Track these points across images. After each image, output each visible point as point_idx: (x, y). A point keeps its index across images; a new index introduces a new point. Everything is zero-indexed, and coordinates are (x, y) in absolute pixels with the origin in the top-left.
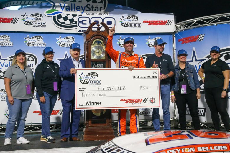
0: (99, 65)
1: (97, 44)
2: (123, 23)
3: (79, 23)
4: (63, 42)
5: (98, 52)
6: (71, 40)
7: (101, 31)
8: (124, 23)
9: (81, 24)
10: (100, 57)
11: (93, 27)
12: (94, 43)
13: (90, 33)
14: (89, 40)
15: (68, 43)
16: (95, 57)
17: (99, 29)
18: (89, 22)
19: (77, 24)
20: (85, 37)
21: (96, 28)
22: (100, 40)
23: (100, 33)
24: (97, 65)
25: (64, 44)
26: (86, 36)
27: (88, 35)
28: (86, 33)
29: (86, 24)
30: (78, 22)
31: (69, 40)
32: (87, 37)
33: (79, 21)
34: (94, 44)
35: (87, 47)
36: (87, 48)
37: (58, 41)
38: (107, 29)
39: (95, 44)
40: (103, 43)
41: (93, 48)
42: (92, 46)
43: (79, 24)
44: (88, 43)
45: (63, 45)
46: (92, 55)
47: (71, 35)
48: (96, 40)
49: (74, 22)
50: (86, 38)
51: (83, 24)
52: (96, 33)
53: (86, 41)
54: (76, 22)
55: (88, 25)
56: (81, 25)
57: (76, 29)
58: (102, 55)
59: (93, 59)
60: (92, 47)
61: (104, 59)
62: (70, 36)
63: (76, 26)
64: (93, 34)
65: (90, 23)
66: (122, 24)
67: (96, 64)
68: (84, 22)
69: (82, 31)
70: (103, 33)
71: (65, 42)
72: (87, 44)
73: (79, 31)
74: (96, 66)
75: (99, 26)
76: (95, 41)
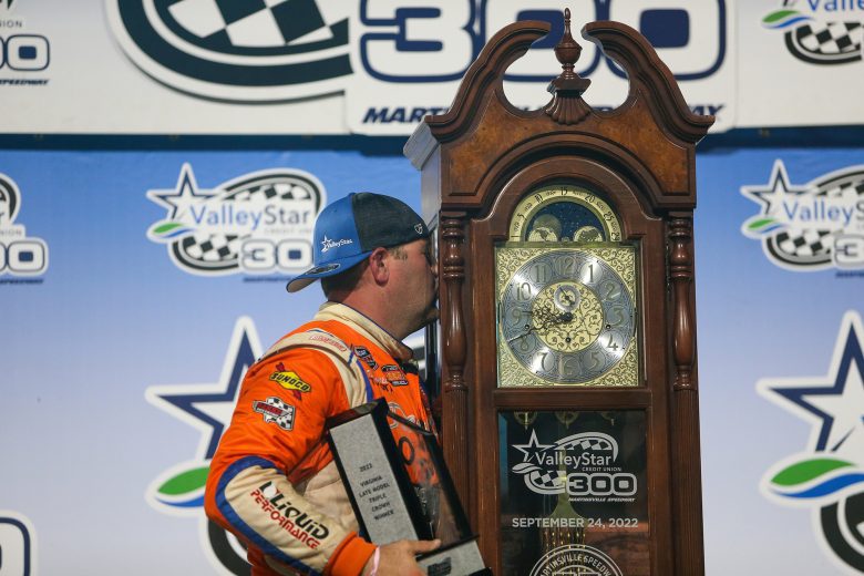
0: (583, 439)
1: (553, 237)
2: (805, 31)
3: (365, 39)
4: (214, 229)
5: (567, 318)
6: (288, 205)
7: (591, 112)
8: (817, 27)
9: (391, 44)
10: (584, 360)
11: (513, 69)
12: (529, 228)
13: (480, 128)
14: (478, 199)
15: (260, 233)
16: (536, 365)
17: (569, 88)
18: (468, 28)
19: (352, 49)
20: (435, 172)
21: (546, 85)
22: (582, 197)
23: (582, 127)
24: (562, 443)
25: (219, 243)
26: (446, 161)
27: (462, 149)
28: (445, 129)
29: (435, 46)
30: (357, 30)
31: (276, 200)
32: (455, 170)
33: (372, 14)
34: (526, 235)
35: (460, 262)
36: (461, 280)
37: (162, 213)
38: (655, 89)
39: (534, 237)
40: (612, 227)
41: (517, 277)
42: (503, 258)
43: (372, 45)
44: (463, 223)
45: (212, 256)
46: (504, 346)
47: (286, 155)
48: (546, 196)
49: (323, 34)
50: (446, 176)
51: (404, 45)
52: (550, 126)
53: (445, 208)
54: (341, 32)
55: (458, 55)
56: (384, 55)
57: (341, 93)
58: (604, 341)
59: (522, 382)
60: (502, 270)
61: (629, 379)
62: (284, 164)
63: (341, 67)
64: (519, 134)
65: (478, 41)
66: (788, 36)
67: (550, 432)
68: (417, 29)
69: (401, 111)
70: (612, 131)
71: (233, 229)
72: (458, 239)
73: (372, 115)
74: (551, 452)
75: (569, 55)
76: (532, 203)
